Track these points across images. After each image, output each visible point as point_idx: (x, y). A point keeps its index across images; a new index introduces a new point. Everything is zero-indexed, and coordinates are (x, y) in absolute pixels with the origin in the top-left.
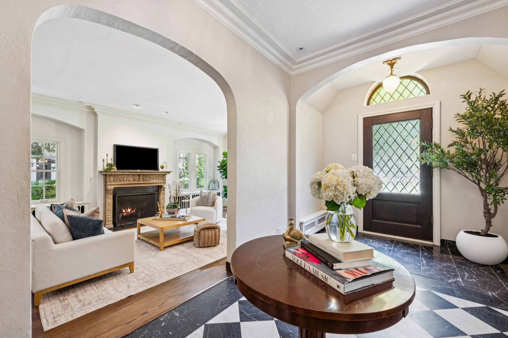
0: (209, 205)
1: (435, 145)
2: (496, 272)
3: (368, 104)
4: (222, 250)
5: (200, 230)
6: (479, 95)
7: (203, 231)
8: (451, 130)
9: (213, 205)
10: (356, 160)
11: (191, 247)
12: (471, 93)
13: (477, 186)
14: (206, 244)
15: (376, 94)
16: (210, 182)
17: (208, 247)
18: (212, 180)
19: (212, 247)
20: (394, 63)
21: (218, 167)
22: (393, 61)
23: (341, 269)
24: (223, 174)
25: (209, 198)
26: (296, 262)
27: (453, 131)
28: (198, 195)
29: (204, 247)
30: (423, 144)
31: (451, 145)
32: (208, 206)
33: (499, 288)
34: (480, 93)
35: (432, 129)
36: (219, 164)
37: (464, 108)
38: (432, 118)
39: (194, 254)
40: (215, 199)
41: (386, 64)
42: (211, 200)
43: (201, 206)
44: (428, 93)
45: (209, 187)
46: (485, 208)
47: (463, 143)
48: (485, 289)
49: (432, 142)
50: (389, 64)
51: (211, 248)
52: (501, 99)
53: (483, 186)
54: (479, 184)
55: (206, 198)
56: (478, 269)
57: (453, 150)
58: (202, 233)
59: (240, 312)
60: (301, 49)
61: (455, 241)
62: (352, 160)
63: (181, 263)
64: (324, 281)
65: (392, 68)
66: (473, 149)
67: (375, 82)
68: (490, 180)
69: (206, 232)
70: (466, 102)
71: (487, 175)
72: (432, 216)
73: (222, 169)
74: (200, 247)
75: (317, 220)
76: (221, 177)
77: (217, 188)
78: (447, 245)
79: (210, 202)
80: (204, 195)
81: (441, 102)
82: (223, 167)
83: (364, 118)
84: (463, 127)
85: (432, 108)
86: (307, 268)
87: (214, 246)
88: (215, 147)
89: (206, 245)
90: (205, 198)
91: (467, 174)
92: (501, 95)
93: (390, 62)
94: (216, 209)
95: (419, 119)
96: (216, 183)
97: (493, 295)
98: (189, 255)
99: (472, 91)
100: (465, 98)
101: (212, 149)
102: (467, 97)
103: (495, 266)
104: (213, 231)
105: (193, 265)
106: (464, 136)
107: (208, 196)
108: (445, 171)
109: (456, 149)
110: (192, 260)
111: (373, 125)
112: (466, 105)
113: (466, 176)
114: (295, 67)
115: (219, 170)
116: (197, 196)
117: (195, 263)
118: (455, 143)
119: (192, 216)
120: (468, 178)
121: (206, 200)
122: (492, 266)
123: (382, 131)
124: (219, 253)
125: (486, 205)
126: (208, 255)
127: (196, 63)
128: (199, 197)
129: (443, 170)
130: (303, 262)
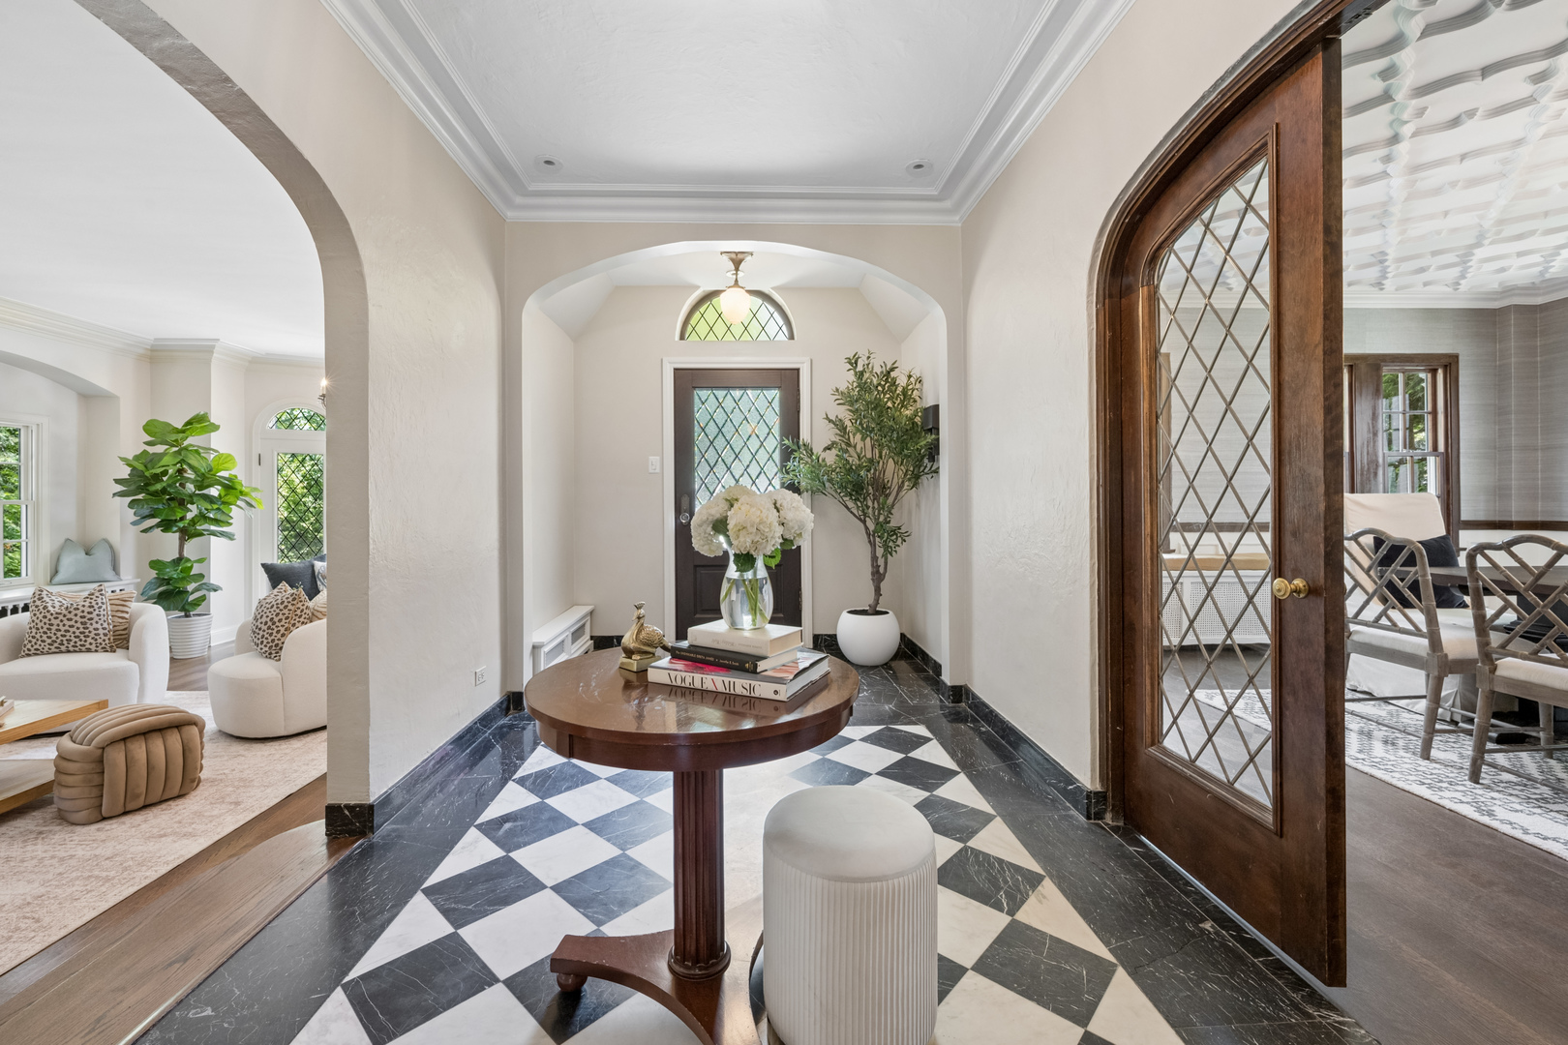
0: (93, 647)
1: (804, 445)
2: (888, 673)
3: (682, 337)
4: (228, 800)
5: (103, 748)
6: (867, 362)
7: (121, 746)
8: (827, 418)
9: (121, 639)
10: (658, 471)
11: (41, 833)
12: (859, 358)
13: (862, 525)
14: (137, 796)
15: (697, 315)
16: (62, 548)
17: (145, 807)
18: (73, 537)
19: (170, 803)
20: (741, 261)
21: (117, 481)
22: (740, 256)
23: (766, 670)
24: (146, 511)
25: (94, 615)
26: (679, 683)
27: (830, 421)
28: (26, 608)
29: (126, 813)
30: (786, 442)
31: (828, 448)
32: (89, 650)
33: (895, 696)
34: (869, 357)
35: (799, 412)
36: (125, 472)
37: (846, 379)
38: (799, 390)
39: (80, 852)
40: (127, 616)
41: (725, 257)
42: (104, 623)
43: (43, 653)
44: (792, 337)
45: (56, 572)
46: (872, 565)
47: (844, 446)
48: (880, 702)
49: (799, 438)
50: (732, 260)
51: (164, 806)
52: (893, 374)
53: (871, 526)
54: (864, 522)
55: (78, 618)
56: (868, 675)
57: (830, 458)
58: (117, 756)
59: (441, 913)
60: (548, 162)
61: (836, 635)
62: (651, 471)
63: (19, 902)
64: (748, 694)
65: (737, 269)
66: (859, 458)
67: (698, 287)
68: (879, 514)
69: (139, 749)
70: (852, 372)
71: (876, 505)
72: (800, 589)
73: (140, 490)
74: (104, 819)
75: (569, 633)
76: (134, 523)
77: (109, 574)
78: (823, 645)
79: (101, 631)
80: (57, 604)
81: (811, 361)
82: (147, 485)
83: (676, 370)
84: (843, 413)
85: (798, 370)
86: (709, 685)
87: (180, 796)
88: (90, 398)
89: (141, 802)
90: (69, 616)
91: (850, 504)
92: (892, 369)
93: (734, 256)
94: (140, 660)
95: (779, 387)
96: (102, 556)
97: (890, 708)
98: (54, 861)
99: (860, 354)
100: (851, 364)
101: (70, 408)
102: (853, 362)
103: (886, 664)
104: (174, 740)
105: (103, 889)
106: (845, 433)
107: (87, 609)
108: (820, 497)
109: (837, 455)
110: (87, 874)
111: (695, 388)
112: (851, 376)
113: (847, 507)
114: (519, 200)
115: (121, 494)
116: (15, 610)
117: (107, 879)
118: (834, 443)
119: (16, 703)
120: (852, 512)
121: (79, 625)
122: (882, 666)
123: (712, 403)
124: (216, 812)
125: (874, 558)
126: (165, 835)
127: (224, 111)
128: (24, 618)
129: (816, 497)
130: (698, 677)
